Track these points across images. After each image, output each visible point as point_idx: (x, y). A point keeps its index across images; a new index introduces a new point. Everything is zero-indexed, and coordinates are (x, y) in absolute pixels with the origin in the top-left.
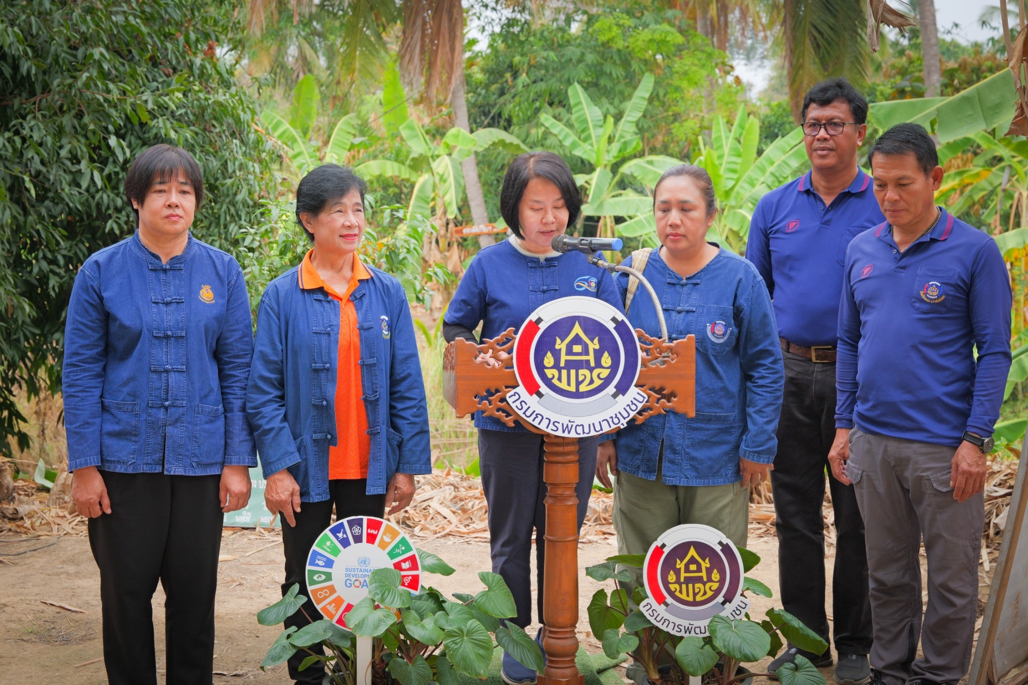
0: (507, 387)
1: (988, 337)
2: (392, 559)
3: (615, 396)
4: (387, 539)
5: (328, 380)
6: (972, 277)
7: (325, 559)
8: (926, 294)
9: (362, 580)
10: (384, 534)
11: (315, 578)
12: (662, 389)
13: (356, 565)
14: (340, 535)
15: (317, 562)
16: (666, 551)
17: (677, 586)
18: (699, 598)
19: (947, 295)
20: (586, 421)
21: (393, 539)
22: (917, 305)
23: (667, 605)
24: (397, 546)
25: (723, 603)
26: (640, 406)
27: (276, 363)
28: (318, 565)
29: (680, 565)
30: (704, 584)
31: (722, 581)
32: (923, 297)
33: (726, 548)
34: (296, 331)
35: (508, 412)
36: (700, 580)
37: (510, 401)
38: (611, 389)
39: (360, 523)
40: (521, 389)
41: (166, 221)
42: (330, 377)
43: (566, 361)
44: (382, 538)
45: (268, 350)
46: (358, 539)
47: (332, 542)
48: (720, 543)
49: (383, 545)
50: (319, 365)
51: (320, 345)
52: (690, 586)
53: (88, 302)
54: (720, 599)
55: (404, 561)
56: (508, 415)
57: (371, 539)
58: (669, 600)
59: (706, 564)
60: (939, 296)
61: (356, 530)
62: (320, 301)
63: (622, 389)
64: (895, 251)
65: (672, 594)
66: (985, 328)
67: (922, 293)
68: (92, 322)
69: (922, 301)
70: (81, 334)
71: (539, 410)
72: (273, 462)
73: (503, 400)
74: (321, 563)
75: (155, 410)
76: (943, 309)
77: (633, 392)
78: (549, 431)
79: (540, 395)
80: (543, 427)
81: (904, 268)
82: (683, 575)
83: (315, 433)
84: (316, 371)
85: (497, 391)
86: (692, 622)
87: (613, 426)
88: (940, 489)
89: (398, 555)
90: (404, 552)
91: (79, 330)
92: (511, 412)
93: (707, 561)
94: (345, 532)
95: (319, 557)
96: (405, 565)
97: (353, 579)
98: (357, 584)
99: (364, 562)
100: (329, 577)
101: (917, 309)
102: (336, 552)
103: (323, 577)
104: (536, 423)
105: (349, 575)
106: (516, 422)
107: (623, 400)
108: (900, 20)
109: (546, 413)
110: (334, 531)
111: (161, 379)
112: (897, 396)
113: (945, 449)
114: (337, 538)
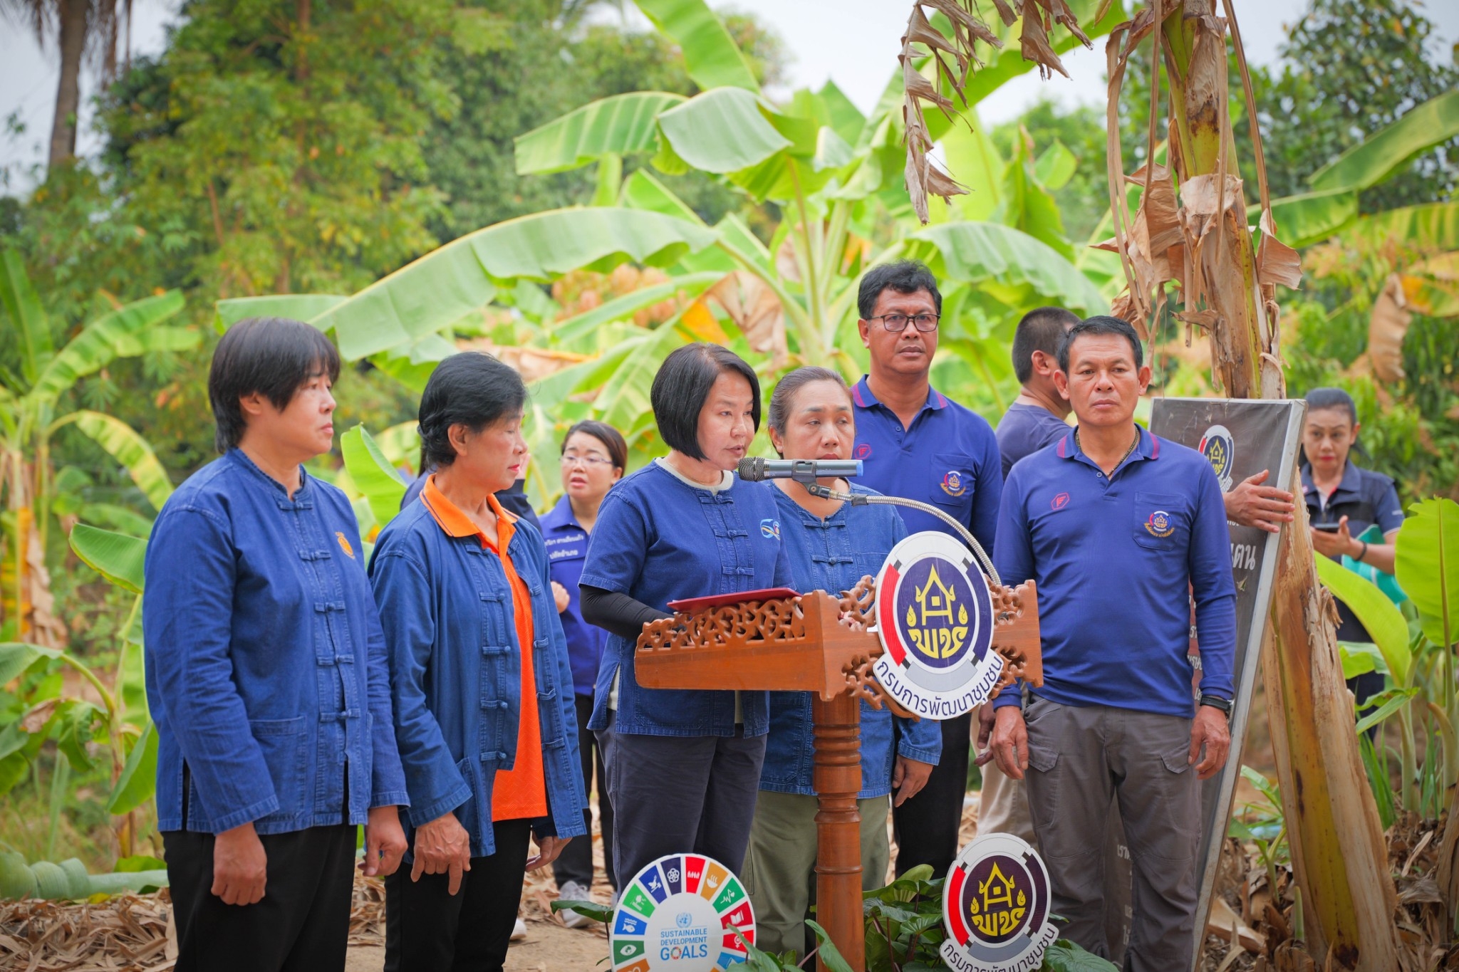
0: (872, 656)
1: (1218, 577)
2: (719, 910)
3: (974, 662)
4: (712, 884)
5: (507, 671)
6: (1199, 502)
7: (635, 923)
8: (1152, 526)
9: (682, 947)
10: (708, 876)
11: (623, 951)
12: (1011, 652)
13: (673, 925)
14: (653, 885)
15: (625, 927)
16: (968, 871)
17: (980, 918)
18: (1004, 931)
19: (1177, 527)
20: (950, 696)
21: (719, 882)
22: (1142, 540)
23: (969, 944)
24: (724, 893)
25: (1030, 934)
26: (998, 673)
27: (425, 648)
28: (626, 932)
29: (983, 889)
30: (1009, 911)
31: (1028, 906)
32: (1150, 530)
33: (1031, 861)
34: (454, 599)
35: (876, 688)
36: (1003, 906)
37: (878, 673)
38: (970, 654)
39: (676, 864)
40: (888, 657)
41: (321, 433)
42: (510, 666)
43: (928, 618)
44: (706, 883)
45: (418, 628)
46: (675, 888)
47: (644, 897)
48: (1025, 855)
49: (707, 893)
50: (495, 649)
51: (494, 620)
52: (995, 915)
53: (218, 559)
54: (1026, 929)
55: (734, 913)
56: (877, 693)
57: (692, 885)
58: (973, 938)
59: (1010, 885)
60: (1168, 528)
61: (673, 874)
62: (476, 554)
63: (980, 655)
64: (1099, 475)
65: (975, 929)
66: (1213, 565)
67: (1147, 525)
68: (225, 591)
69: (1148, 535)
70: (212, 611)
71: (909, 685)
72: (439, 800)
73: (870, 673)
74: (630, 929)
75: (328, 727)
76: (1171, 545)
77: (991, 655)
78: (918, 712)
79: (907, 665)
80: (911, 708)
81: (1114, 495)
82: (987, 902)
83: (483, 751)
84: (489, 657)
85: (863, 662)
86: (996, 964)
87: (976, 702)
88: (1173, 770)
89: (728, 904)
90: (734, 900)
91: (209, 604)
92: (879, 690)
93: (1012, 880)
94: (659, 880)
95: (627, 920)
96: (737, 919)
97: (671, 947)
98: (676, 953)
99: (684, 920)
100: (640, 947)
101: (1141, 546)
102: (648, 910)
103: (634, 949)
104: (904, 703)
105: (666, 942)
106: (884, 702)
107: (983, 666)
108: (946, 187)
109: (915, 689)
110: (646, 880)
111: (330, 676)
112: (1122, 655)
113: (1177, 721)
114: (649, 888)
